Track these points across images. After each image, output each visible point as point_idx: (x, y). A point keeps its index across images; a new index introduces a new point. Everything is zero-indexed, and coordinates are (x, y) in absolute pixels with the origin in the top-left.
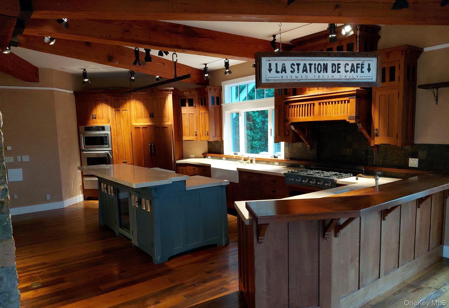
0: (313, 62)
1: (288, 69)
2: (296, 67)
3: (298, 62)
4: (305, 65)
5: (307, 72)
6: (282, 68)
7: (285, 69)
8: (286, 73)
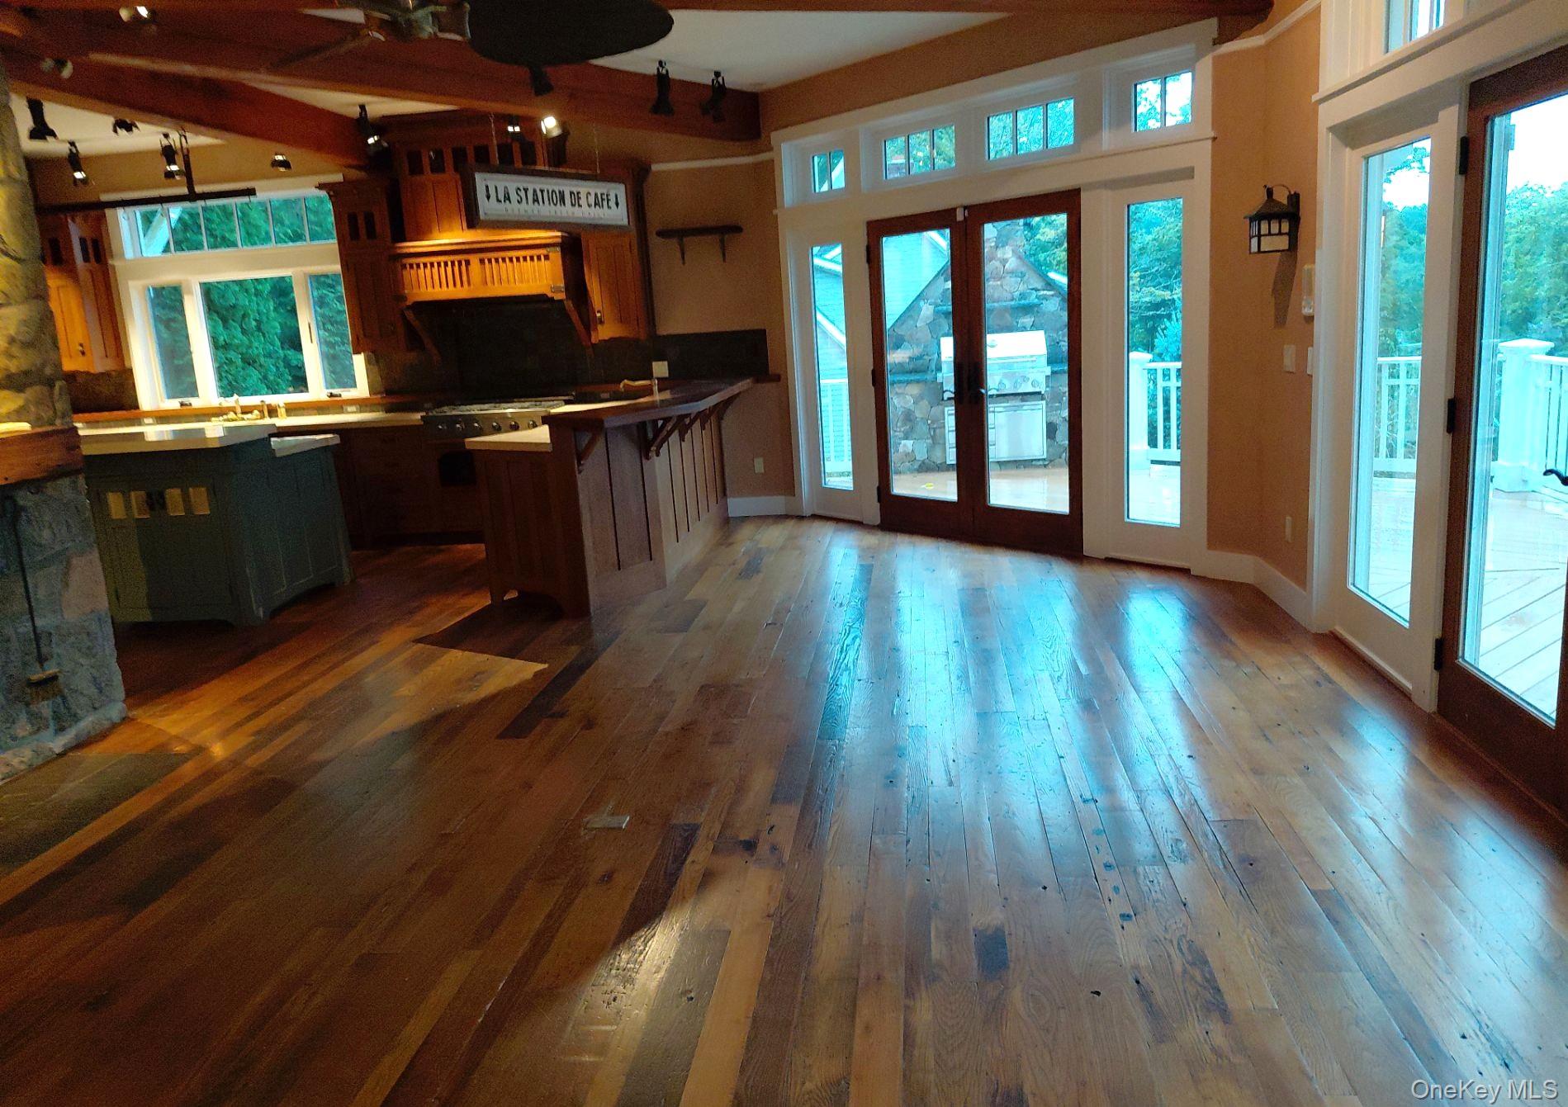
0: (545, 187)
1: (514, 197)
2: (522, 193)
3: (525, 186)
4: (535, 191)
5: (538, 203)
6: (505, 196)
7: (509, 197)
8: (510, 202)
